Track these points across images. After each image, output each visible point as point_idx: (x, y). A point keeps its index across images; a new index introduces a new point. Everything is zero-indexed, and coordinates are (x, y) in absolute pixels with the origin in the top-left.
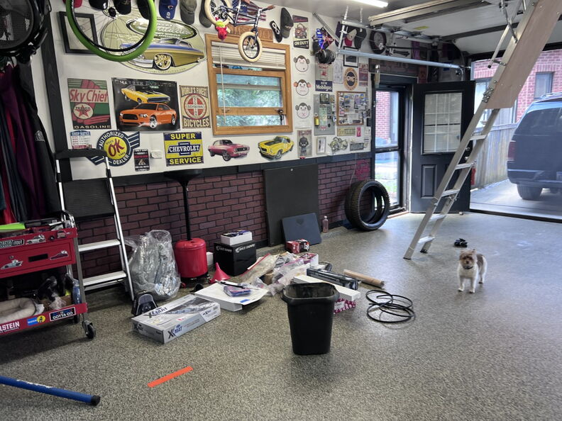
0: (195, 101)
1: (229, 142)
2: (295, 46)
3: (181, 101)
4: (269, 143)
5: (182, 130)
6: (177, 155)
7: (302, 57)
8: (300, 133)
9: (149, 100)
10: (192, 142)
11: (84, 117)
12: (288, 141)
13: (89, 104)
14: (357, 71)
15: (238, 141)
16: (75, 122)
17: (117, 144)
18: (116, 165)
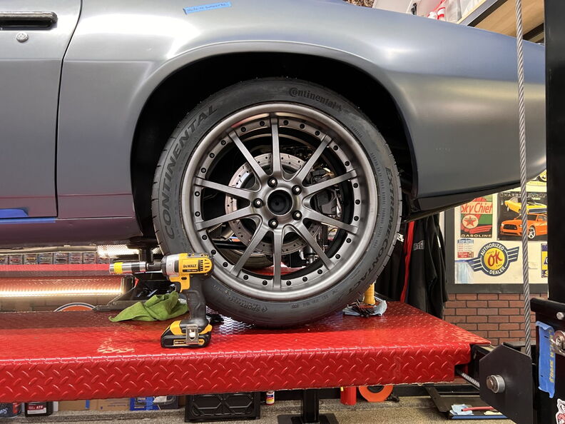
9: (530, 211)
11: (470, 227)
13: (475, 215)
16: (463, 232)
17: (497, 255)
18: (492, 275)
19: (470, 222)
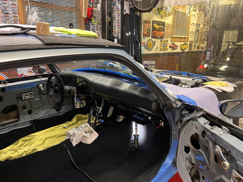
0: (168, 29)
1: (174, 44)
2: (193, 11)
3: (166, 28)
4: (183, 45)
5: (164, 39)
6: (162, 47)
7: (194, 15)
8: (190, 42)
9: (159, 28)
10: (166, 43)
11: (145, 33)
12: (187, 44)
13: (147, 29)
14: (206, 20)
15: (176, 43)
16: (143, 35)
17: (151, 44)
18: (149, 51)
19: (145, 31)
